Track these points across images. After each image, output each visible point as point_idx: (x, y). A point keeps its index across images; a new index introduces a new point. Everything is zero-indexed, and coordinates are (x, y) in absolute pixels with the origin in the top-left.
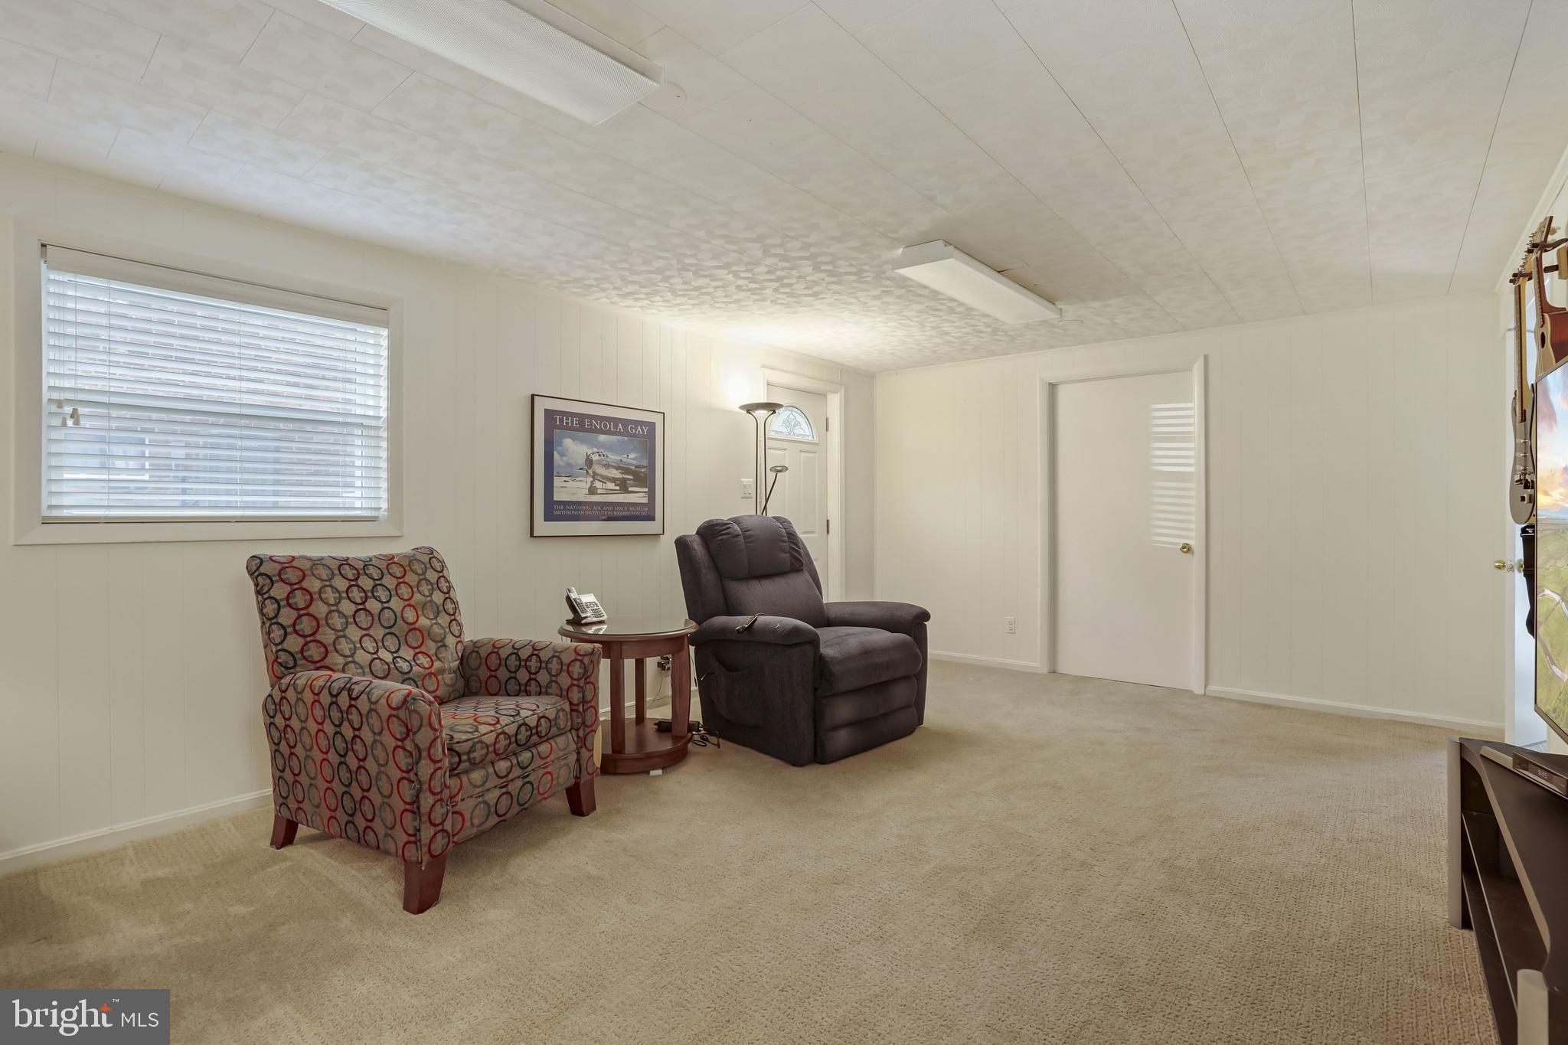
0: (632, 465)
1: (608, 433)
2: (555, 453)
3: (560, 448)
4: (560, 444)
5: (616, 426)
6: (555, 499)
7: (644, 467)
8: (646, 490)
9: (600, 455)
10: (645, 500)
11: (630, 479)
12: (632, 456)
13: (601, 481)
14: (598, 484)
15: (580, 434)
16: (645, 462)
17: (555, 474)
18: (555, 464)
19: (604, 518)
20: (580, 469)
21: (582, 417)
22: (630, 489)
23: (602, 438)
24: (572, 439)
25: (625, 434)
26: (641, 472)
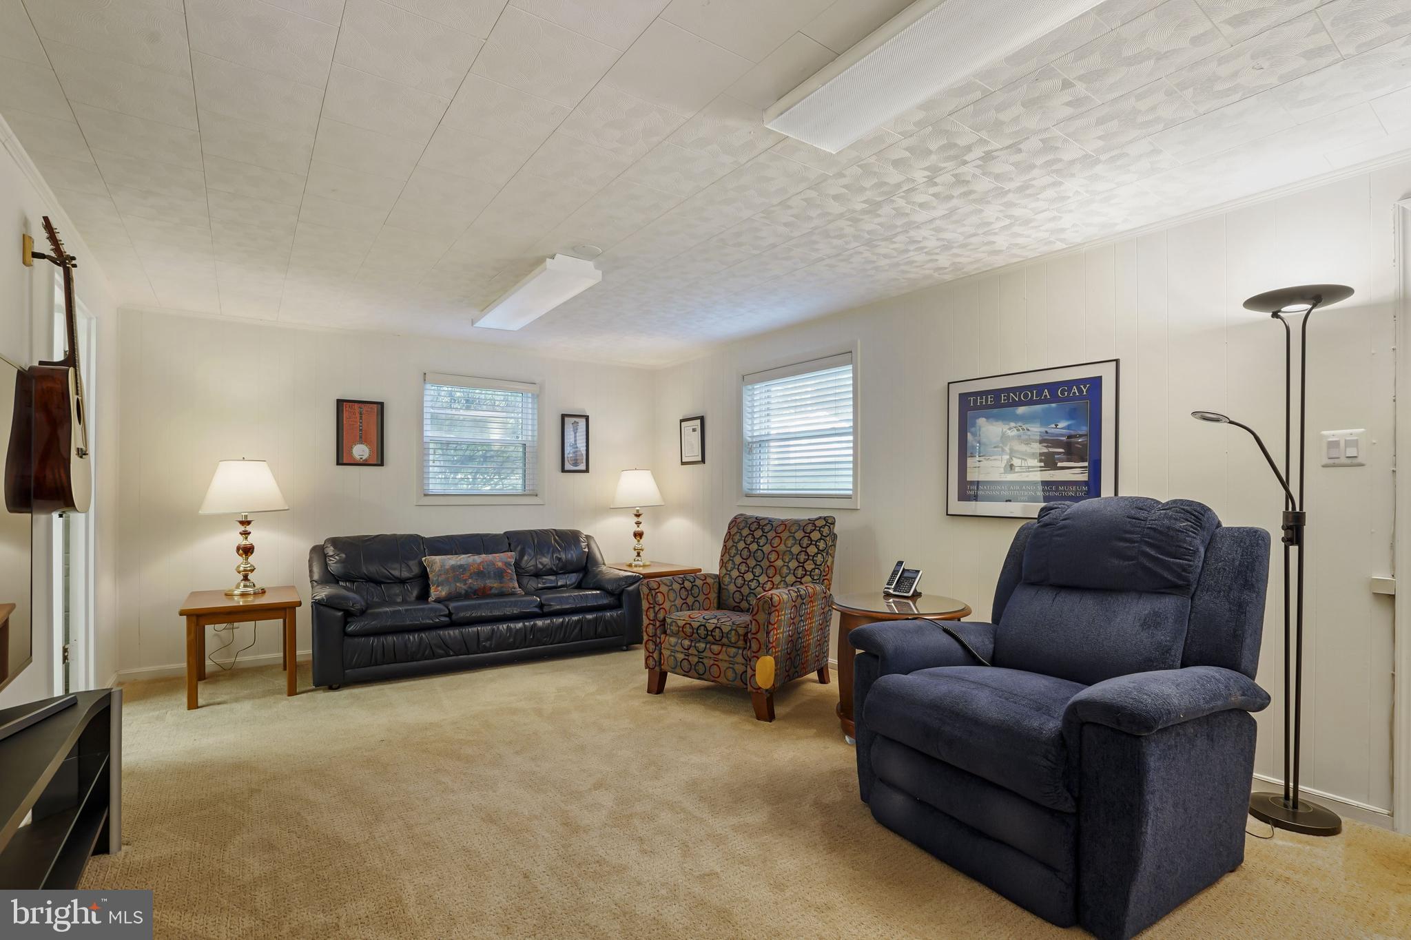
0: (1062, 435)
1: (1031, 403)
2: (968, 434)
3: (973, 429)
4: (974, 425)
5: (1040, 394)
6: (968, 480)
7: (1081, 436)
8: (1086, 464)
9: (1018, 430)
10: (1084, 477)
11: (1059, 453)
12: (1062, 424)
13: (1019, 458)
14: (1016, 462)
15: (995, 411)
16: (1084, 430)
17: (968, 454)
18: (969, 445)
19: (1025, 498)
20: (995, 447)
21: (997, 393)
22: (1059, 464)
23: (1021, 410)
24: (985, 418)
25: (1054, 398)
26: (1078, 443)
